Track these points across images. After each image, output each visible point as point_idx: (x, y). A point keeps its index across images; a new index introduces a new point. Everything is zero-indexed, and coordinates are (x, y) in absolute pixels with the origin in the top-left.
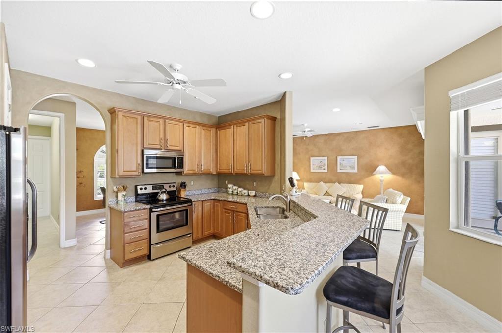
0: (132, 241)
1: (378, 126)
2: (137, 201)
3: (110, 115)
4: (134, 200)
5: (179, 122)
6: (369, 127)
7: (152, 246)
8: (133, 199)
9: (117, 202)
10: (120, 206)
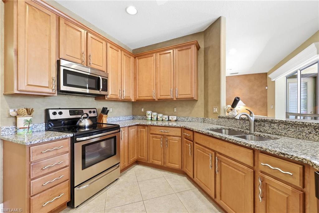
0: (45, 188)
1: (237, 73)
2: (48, 129)
3: (3, 3)
4: (44, 128)
5: (103, 39)
6: (231, 74)
7: (75, 189)
8: (42, 126)
9: (16, 132)
10: (21, 137)
